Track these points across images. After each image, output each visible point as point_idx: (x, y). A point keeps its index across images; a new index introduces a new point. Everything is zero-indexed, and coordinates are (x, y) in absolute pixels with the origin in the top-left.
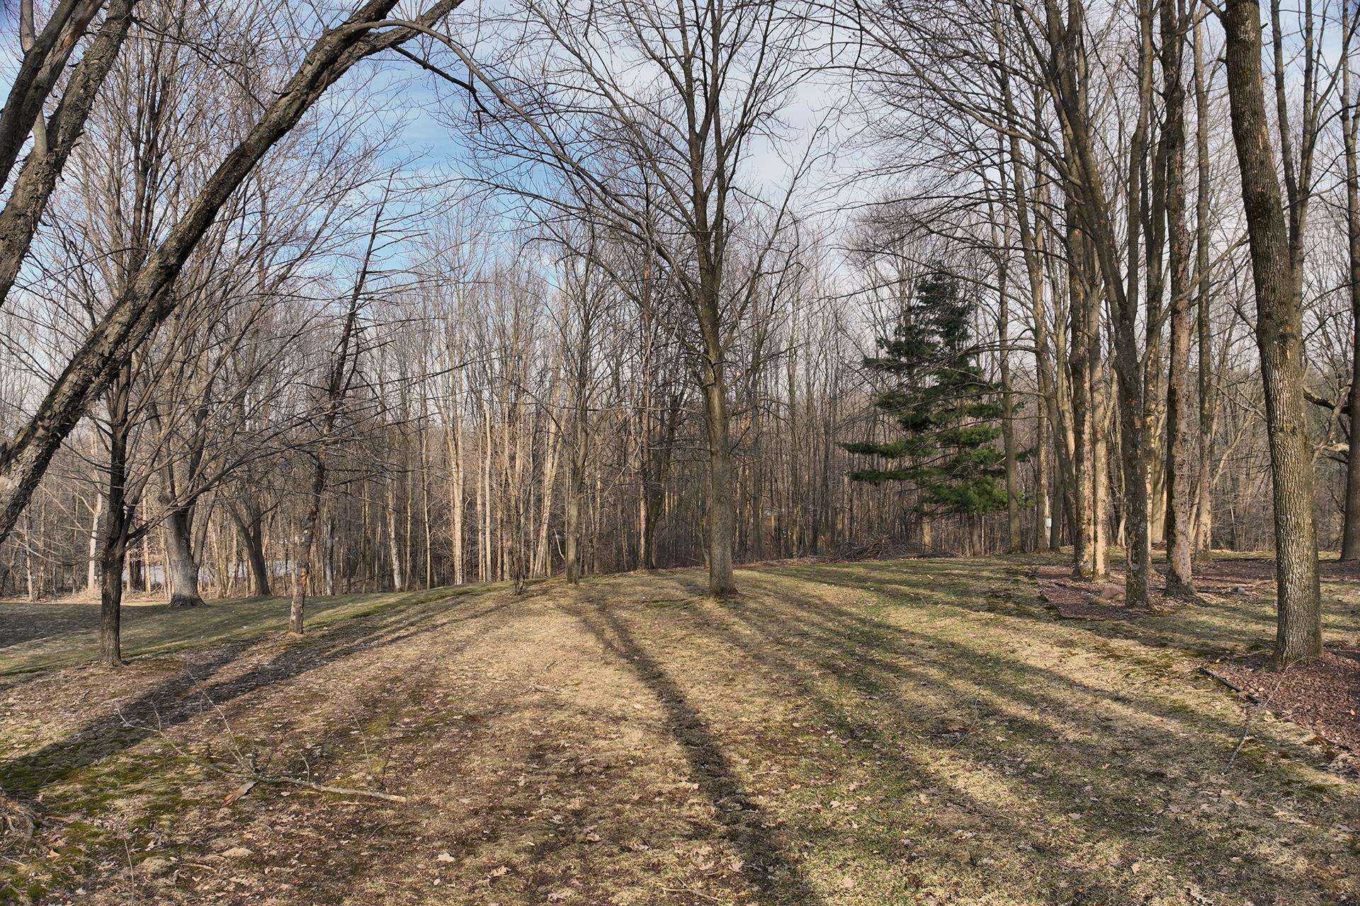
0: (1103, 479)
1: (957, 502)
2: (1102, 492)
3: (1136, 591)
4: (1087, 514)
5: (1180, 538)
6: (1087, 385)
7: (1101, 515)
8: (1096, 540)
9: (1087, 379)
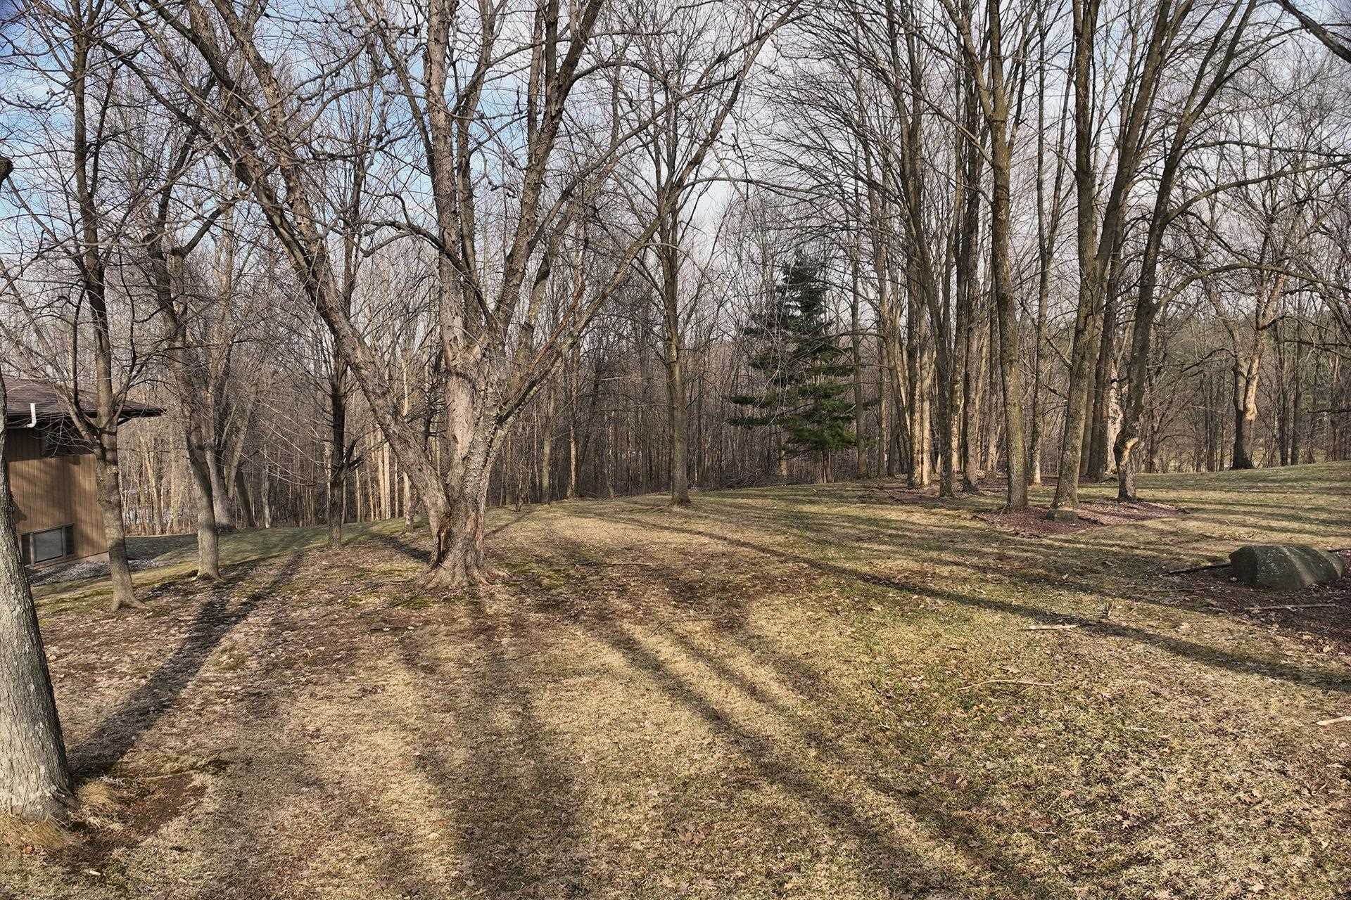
0: (927, 425)
1: (816, 442)
2: (927, 433)
3: (946, 489)
4: (917, 447)
5: (971, 459)
6: (918, 365)
7: (926, 447)
8: (922, 463)
9: (918, 360)
